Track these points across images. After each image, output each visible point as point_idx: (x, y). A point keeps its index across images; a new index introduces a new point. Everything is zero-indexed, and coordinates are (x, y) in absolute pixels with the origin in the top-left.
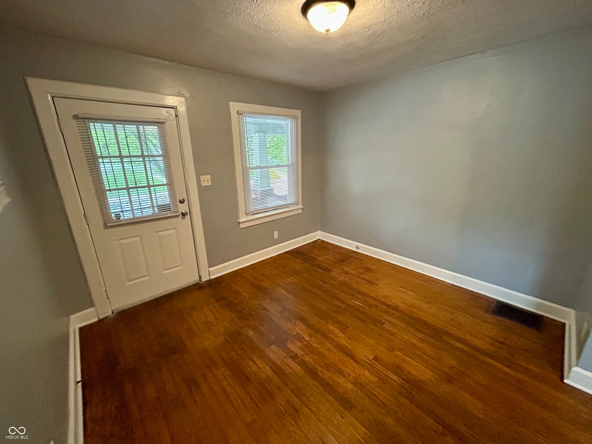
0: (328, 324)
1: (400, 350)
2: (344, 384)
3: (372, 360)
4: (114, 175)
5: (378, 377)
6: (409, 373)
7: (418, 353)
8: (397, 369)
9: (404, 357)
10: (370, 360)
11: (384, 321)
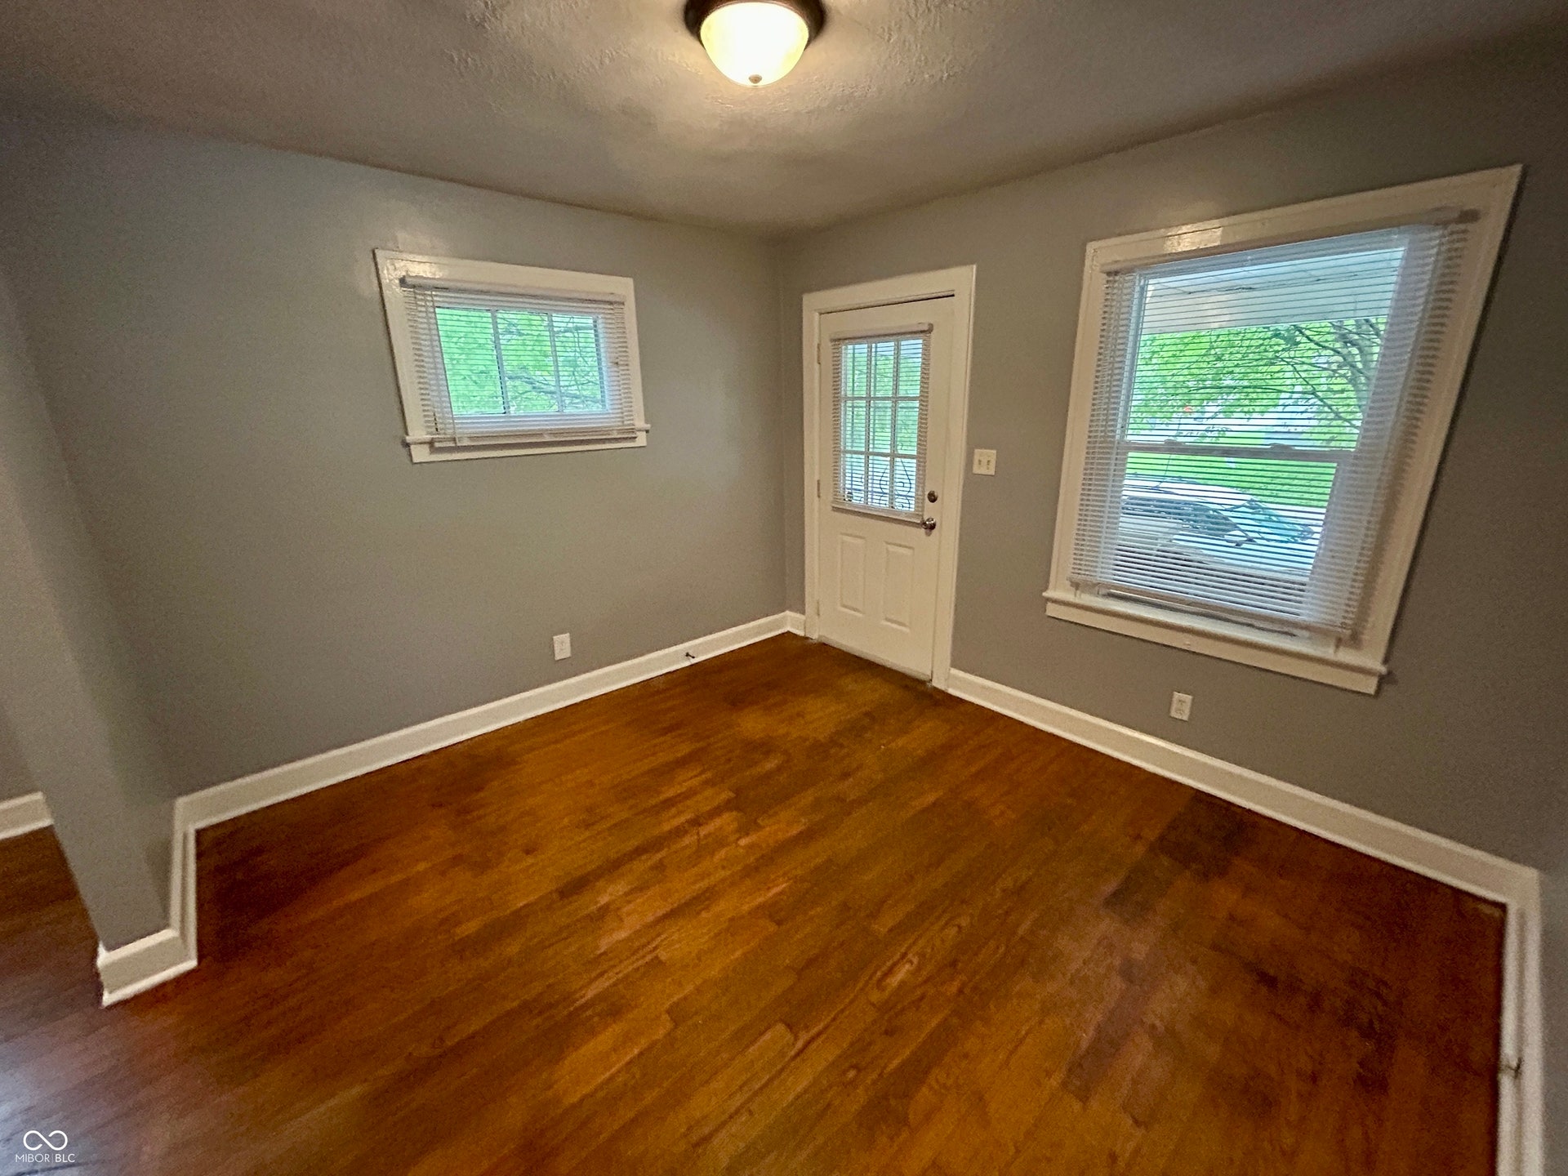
0: (791, 881)
1: (670, 1040)
2: (610, 890)
3: (654, 954)
4: (853, 424)
5: (605, 953)
6: (593, 1033)
7: (650, 1097)
8: (613, 1008)
9: (644, 1042)
10: (655, 948)
11: (804, 1037)
